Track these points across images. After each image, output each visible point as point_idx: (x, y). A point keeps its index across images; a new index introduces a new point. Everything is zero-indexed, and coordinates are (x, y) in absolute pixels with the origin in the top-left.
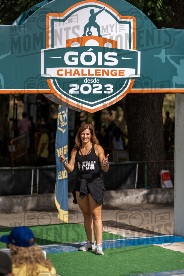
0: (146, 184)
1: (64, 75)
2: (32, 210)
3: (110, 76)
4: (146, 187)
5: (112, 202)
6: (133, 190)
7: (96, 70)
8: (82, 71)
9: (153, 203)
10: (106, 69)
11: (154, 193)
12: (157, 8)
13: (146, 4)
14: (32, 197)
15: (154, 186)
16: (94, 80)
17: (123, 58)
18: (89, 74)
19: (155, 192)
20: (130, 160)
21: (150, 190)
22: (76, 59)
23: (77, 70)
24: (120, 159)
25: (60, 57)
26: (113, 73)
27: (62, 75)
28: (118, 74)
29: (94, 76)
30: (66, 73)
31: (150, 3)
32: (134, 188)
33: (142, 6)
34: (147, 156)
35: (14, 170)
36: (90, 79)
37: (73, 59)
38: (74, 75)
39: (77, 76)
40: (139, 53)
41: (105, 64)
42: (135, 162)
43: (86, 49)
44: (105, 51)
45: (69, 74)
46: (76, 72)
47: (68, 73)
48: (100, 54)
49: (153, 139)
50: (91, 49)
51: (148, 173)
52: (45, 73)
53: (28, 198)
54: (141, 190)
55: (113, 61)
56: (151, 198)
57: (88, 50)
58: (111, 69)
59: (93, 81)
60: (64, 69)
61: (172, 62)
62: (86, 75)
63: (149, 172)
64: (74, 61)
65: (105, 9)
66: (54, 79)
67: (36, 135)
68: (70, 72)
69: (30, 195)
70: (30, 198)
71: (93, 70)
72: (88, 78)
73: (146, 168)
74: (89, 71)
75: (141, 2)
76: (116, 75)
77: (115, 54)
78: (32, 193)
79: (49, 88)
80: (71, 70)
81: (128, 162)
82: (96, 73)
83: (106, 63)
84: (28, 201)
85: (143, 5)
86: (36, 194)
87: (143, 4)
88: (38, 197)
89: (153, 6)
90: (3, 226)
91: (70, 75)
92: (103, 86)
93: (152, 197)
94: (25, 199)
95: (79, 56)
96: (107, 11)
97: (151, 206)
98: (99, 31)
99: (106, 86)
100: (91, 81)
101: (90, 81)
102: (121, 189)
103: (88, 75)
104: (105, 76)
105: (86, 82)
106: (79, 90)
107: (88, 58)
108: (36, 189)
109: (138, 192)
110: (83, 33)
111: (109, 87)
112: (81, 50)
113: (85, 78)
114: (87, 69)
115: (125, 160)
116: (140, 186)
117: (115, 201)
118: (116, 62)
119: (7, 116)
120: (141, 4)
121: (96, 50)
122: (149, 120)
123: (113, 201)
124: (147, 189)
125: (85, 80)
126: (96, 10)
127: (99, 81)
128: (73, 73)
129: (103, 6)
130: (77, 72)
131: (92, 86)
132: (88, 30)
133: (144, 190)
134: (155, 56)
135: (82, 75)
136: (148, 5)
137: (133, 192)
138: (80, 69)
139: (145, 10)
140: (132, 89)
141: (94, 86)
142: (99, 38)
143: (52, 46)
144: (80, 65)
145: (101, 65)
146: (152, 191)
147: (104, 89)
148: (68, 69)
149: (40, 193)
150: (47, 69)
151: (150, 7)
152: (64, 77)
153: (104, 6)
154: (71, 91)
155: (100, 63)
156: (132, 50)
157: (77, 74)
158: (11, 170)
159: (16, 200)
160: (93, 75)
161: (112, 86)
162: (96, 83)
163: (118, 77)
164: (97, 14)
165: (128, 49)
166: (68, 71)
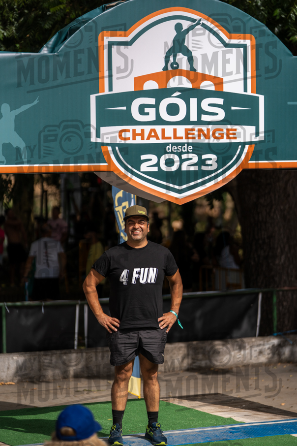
0: (275, 329)
1: (131, 138)
2: (77, 376)
3: (212, 140)
4: (275, 334)
5: (217, 361)
6: (254, 340)
7: (186, 130)
8: (163, 130)
9: (288, 361)
10: (204, 128)
11: (290, 345)
12: (290, 21)
13: (270, 13)
14: (77, 353)
15: (289, 332)
16: (183, 147)
17: (233, 108)
18: (175, 137)
19: (291, 342)
20: (247, 286)
21: (282, 339)
22: (152, 111)
23: (155, 129)
24: (229, 286)
25: (124, 108)
26: (217, 134)
27: (129, 139)
28: (225, 136)
29: (184, 141)
30: (135, 134)
31: (278, 11)
32: (254, 336)
33: (264, 16)
34: (277, 279)
35: (45, 307)
36: (177, 144)
37: (146, 110)
38: (148, 138)
39: (153, 141)
40: (262, 98)
41: (202, 119)
42: (256, 290)
43: (168, 92)
44: (202, 95)
45: (140, 137)
46: (153, 134)
47: (138, 135)
48: (193, 102)
49: (287, 249)
50: (178, 94)
51: (278, 309)
52: (98, 135)
53: (70, 355)
54: (266, 339)
55: (217, 114)
56: (284, 354)
57: (173, 96)
59: (181, 148)
60: (131, 128)
62: (170, 138)
63: (281, 308)
64: (148, 114)
65: (201, 22)
66: (113, 145)
67: (80, 245)
68: (142, 134)
69: (72, 351)
70: (74, 356)
71: (181, 130)
72: (173, 144)
73: (275, 299)
74: (175, 130)
75: (262, 10)
76: (222, 137)
77: (220, 101)
78: (76, 348)
79: (106, 162)
80: (143, 131)
81: (243, 290)
82: (187, 134)
83: (204, 118)
84: (70, 361)
85: (266, 15)
86: (82, 348)
87: (265, 13)
88: (87, 353)
89: (283, 16)
90: (26, 406)
91: (142, 139)
92: (200, 158)
93: (287, 351)
94: (65, 357)
95: (157, 106)
97: (285, 366)
99: (204, 157)
100: (178, 149)
101: (176, 148)
102: (231, 338)
103: (172, 138)
105: (170, 151)
106: (158, 165)
107: (173, 109)
108: (84, 339)
109: (262, 342)
110: (163, 65)
111: (210, 159)
112: (160, 94)
113: (168, 144)
114: (171, 128)
115: (238, 286)
116: (266, 332)
117: (222, 359)
118: (221, 115)
119: (29, 211)
120: (262, 13)
121: (186, 94)
122: (279, 217)
123: (219, 358)
124: (277, 336)
125: (168, 147)
126: (186, 24)
127: (192, 148)
128: (146, 135)
129: (198, 18)
131: (180, 157)
132: (171, 60)
133: (273, 339)
134: (289, 103)
135: (162, 139)
136: (275, 14)
137: (253, 342)
138: (158, 128)
139: (271, 24)
140: (250, 162)
141: (184, 156)
142: (192, 74)
143: (111, 89)
144: (159, 121)
145: (196, 120)
146: (286, 341)
147: (201, 162)
148: (138, 129)
149: (90, 346)
150: (102, 128)
151: (278, 18)
152: (131, 142)
153: (200, 18)
154: (144, 167)
155: (194, 117)
156: (249, 93)
157: (153, 137)
158: (39, 307)
159: (48, 359)
160: (181, 138)
161: (214, 157)
162: (188, 152)
163: (225, 140)
164: (187, 31)
165: (241, 92)
166: (138, 131)
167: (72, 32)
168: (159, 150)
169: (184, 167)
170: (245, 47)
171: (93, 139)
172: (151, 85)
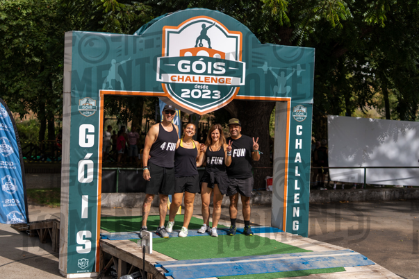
1: (177, 80)
3: (218, 84)
7: (206, 78)
8: (194, 77)
10: (215, 77)
16: (204, 86)
17: (230, 68)
18: (200, 81)
22: (188, 67)
23: (189, 77)
25: (174, 65)
26: (221, 81)
28: (225, 82)
30: (179, 79)
36: (200, 85)
37: (186, 66)
38: (186, 81)
39: (188, 82)
40: (244, 64)
43: (197, 58)
44: (214, 60)
47: (181, 79)
50: (202, 59)
52: (160, 78)
55: (221, 71)
57: (199, 60)
58: (219, 77)
59: (202, 87)
60: (177, 75)
61: (274, 74)
64: (186, 69)
65: (215, 24)
66: (168, 83)
68: (183, 79)
71: (203, 78)
72: (198, 85)
74: (200, 78)
76: (223, 82)
77: (223, 64)
79: (164, 92)
80: (183, 77)
82: (205, 80)
83: (215, 72)
91: (182, 81)
92: (212, 92)
95: (191, 65)
96: (217, 26)
98: (209, 43)
100: (200, 87)
103: (198, 81)
104: (214, 83)
105: (197, 88)
106: (190, 94)
107: (199, 67)
110: (195, 44)
111: (217, 93)
112: (193, 59)
113: (196, 84)
118: (224, 71)
121: (206, 60)
125: (195, 86)
126: (207, 25)
127: (208, 87)
128: (185, 79)
129: (213, 22)
130: (188, 79)
132: (199, 42)
134: (258, 67)
135: (193, 81)
140: (237, 96)
141: (204, 91)
142: (209, 49)
143: (168, 55)
144: (192, 72)
145: (211, 73)
147: (212, 94)
148: (181, 76)
150: (162, 75)
152: (177, 82)
153: (215, 22)
154: (183, 95)
155: (209, 72)
156: (238, 61)
160: (203, 82)
161: (219, 92)
162: (206, 89)
163: (225, 84)
164: (208, 28)
165: (234, 60)
166: (181, 77)
167: (150, 25)
168: (191, 87)
169: (204, 97)
170: (237, 37)
171: (158, 79)
172: (188, 54)
